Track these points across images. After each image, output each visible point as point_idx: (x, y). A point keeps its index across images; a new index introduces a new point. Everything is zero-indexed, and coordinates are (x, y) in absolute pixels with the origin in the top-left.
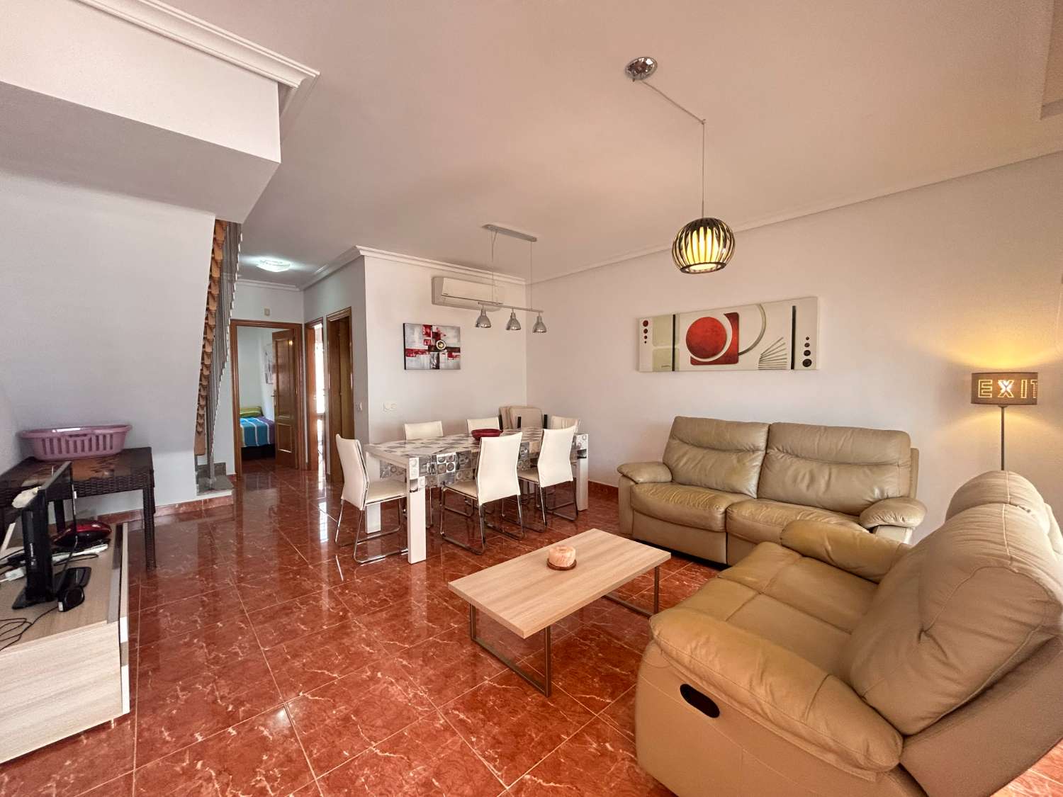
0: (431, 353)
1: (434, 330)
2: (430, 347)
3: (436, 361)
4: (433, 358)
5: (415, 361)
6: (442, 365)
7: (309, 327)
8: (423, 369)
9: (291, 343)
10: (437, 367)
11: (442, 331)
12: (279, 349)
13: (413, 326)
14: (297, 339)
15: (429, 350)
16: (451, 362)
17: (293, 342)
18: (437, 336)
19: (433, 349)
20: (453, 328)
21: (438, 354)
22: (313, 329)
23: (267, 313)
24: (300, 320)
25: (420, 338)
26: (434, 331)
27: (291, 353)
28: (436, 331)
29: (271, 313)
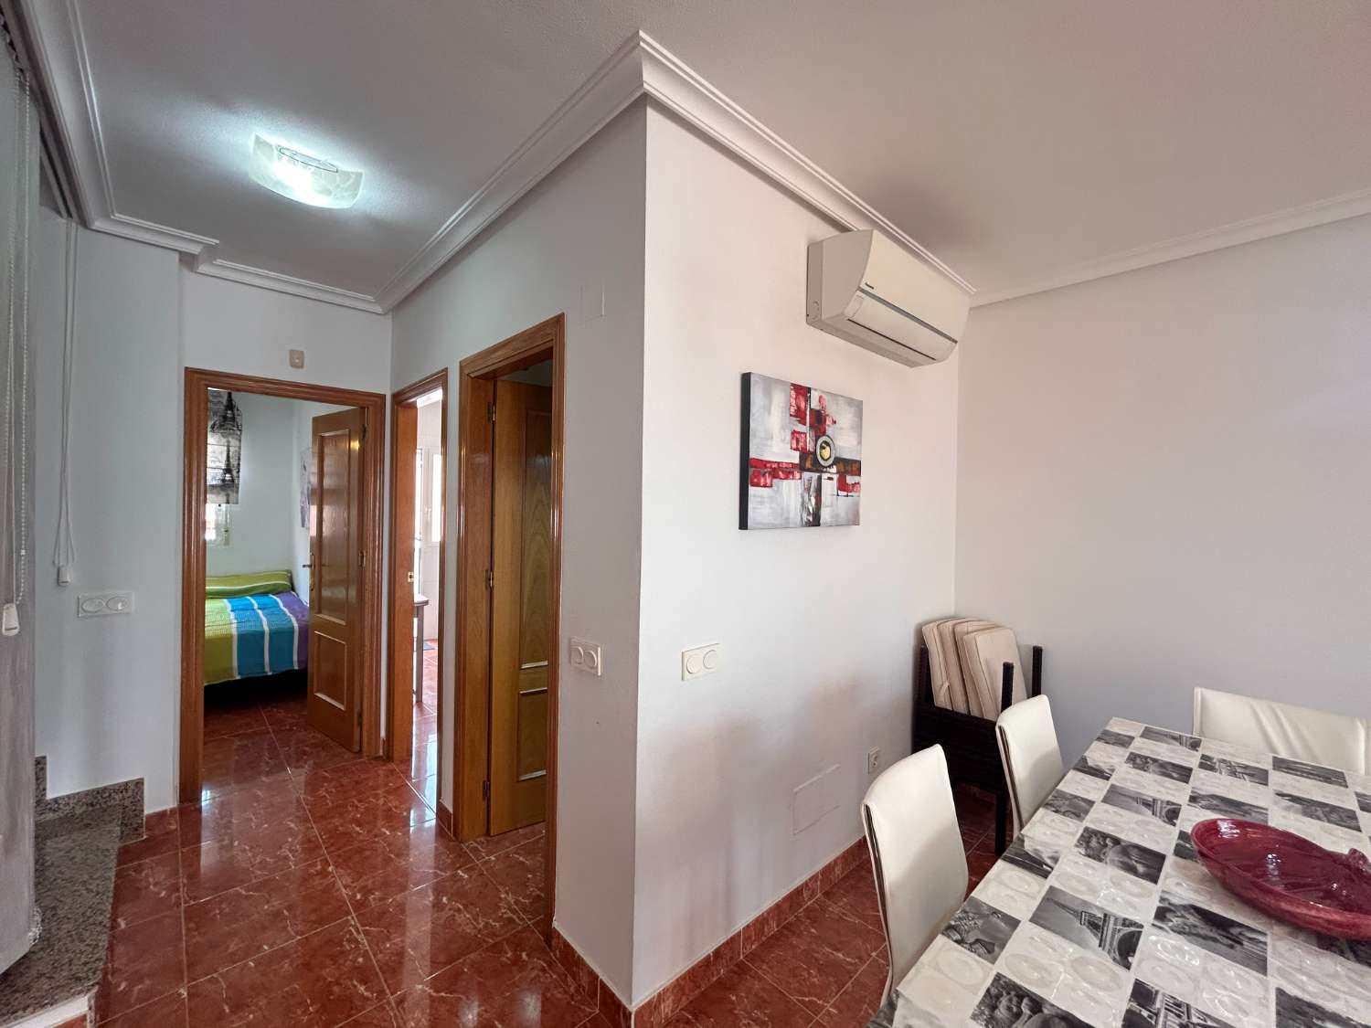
0: (806, 475)
1: (814, 404)
2: (804, 454)
3: (813, 500)
4: (808, 490)
5: (772, 499)
6: (825, 514)
7: (403, 401)
8: (786, 525)
9: (356, 445)
10: (815, 521)
11: (832, 410)
12: (327, 462)
13: (770, 383)
14: (370, 435)
15: (801, 467)
16: (844, 502)
17: (362, 442)
18: (819, 421)
19: (808, 465)
20: (850, 401)
21: (820, 479)
22: (413, 407)
23: (297, 360)
24: (381, 384)
25: (783, 428)
26: (812, 407)
27: (355, 467)
28: (818, 408)
29: (306, 361)
